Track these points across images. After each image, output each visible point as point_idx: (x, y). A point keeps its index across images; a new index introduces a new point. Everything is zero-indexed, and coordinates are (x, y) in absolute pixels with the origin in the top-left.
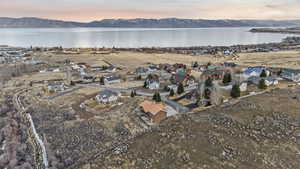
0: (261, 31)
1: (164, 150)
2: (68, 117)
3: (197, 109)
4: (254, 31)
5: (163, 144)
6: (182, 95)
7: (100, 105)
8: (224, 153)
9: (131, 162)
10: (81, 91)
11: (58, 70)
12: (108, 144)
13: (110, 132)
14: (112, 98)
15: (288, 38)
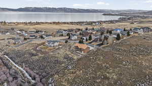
0: (107, 15)
1: (95, 64)
2: (33, 55)
3: (103, 46)
4: (104, 15)
5: (93, 62)
6: (91, 41)
7: (50, 48)
8: (124, 63)
9: (80, 71)
10: (33, 42)
11: (8, 33)
12: (63, 65)
13: (62, 59)
14: (56, 44)
15: (120, 18)
